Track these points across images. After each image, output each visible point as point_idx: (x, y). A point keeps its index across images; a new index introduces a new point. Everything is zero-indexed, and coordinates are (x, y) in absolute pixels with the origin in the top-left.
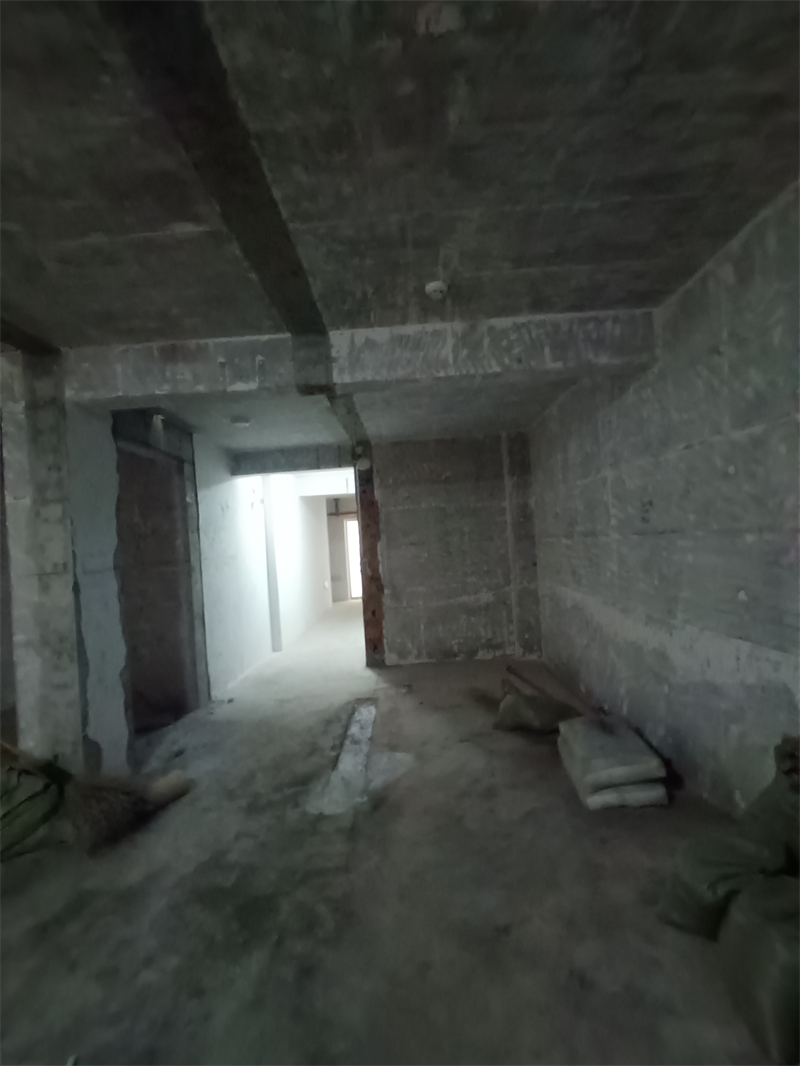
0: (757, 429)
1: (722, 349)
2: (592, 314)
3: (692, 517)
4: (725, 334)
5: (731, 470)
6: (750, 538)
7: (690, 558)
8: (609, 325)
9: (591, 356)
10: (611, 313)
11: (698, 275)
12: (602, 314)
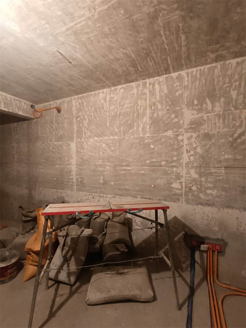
0: (60, 143)
1: (54, 123)
2: (19, 99)
3: (43, 160)
4: (54, 120)
5: (54, 151)
6: (57, 166)
7: (42, 171)
8: (23, 104)
9: (17, 111)
10: (24, 101)
11: (49, 103)
12: (21, 100)
